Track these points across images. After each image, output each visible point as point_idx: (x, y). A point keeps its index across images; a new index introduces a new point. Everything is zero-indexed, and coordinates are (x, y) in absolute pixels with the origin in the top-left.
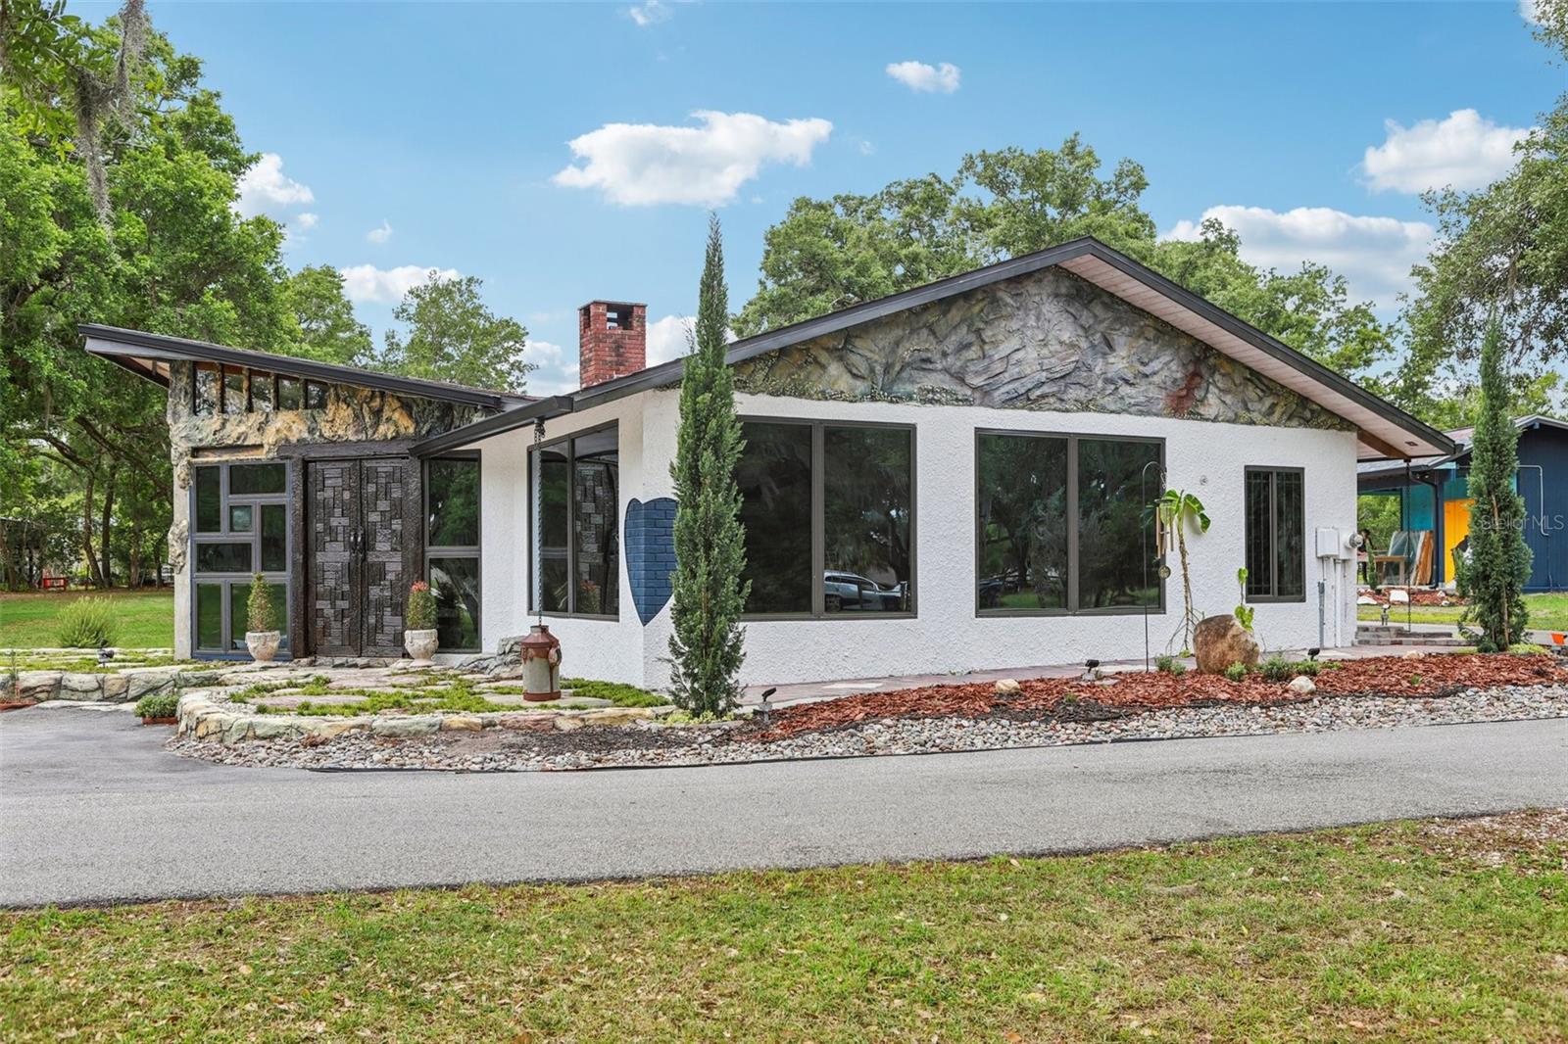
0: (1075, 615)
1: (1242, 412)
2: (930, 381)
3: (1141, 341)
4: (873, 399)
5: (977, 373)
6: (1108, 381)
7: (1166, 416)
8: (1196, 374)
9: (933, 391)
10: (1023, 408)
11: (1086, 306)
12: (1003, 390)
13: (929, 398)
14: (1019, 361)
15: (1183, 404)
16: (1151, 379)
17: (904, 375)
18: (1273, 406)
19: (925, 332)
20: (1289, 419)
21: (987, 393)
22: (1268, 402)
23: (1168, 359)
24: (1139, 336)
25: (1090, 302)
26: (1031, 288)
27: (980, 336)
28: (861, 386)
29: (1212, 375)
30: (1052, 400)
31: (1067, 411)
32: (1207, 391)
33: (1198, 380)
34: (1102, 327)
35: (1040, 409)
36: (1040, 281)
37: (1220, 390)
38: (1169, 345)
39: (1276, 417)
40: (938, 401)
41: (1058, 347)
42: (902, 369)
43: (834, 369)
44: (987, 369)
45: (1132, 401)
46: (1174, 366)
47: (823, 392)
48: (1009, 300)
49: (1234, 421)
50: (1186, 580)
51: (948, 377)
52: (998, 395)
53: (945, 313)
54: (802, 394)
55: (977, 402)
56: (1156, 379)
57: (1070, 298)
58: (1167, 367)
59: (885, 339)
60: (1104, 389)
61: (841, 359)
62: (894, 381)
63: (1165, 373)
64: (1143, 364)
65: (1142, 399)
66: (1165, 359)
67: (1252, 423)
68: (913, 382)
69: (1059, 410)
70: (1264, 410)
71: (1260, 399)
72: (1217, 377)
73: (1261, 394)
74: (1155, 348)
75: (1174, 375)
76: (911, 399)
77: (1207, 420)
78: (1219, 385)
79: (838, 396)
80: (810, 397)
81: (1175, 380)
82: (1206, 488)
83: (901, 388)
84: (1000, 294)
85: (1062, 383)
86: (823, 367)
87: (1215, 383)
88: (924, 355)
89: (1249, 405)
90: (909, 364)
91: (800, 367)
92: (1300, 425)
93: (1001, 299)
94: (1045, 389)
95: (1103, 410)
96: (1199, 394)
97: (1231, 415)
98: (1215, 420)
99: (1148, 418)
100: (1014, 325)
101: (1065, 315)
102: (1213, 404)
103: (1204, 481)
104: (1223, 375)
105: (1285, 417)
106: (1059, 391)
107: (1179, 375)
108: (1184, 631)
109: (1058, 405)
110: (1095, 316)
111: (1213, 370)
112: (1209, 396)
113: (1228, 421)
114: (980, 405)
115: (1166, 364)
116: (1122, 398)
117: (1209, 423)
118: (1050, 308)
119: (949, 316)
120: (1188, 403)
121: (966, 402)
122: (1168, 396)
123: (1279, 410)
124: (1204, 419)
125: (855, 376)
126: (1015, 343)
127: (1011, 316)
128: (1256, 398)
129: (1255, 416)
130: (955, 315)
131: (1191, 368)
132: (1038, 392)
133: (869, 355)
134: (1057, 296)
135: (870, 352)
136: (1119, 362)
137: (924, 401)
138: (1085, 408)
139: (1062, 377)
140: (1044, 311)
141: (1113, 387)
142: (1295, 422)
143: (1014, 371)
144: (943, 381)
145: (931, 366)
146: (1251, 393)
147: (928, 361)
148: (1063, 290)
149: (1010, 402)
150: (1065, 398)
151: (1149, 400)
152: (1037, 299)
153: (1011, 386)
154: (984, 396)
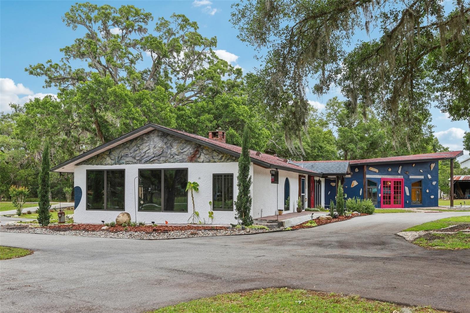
0: (162, 212)
1: (211, 159)
2: (127, 159)
3: (181, 144)
4: (116, 164)
5: (138, 156)
6: (171, 155)
7: (188, 162)
8: (197, 151)
9: (128, 161)
10: (149, 163)
11: (166, 138)
12: (144, 160)
13: (127, 163)
14: (148, 153)
15: (193, 159)
16: (184, 153)
17: (122, 158)
18: (222, 157)
19: (127, 149)
20: (228, 160)
21: (141, 161)
22: (220, 156)
23: (189, 148)
24: (180, 143)
25: (167, 136)
26: (152, 135)
27: (139, 148)
28: (113, 162)
29: (202, 151)
30: (156, 161)
31: (160, 163)
32: (200, 155)
33: (198, 152)
34: (170, 142)
35: (153, 163)
36: (154, 133)
37: (205, 154)
38: (189, 144)
39: (223, 160)
40: (129, 163)
41: (158, 148)
42: (121, 157)
43: (108, 159)
44: (140, 155)
45: (178, 159)
46: (190, 149)
47: (106, 164)
48: (146, 139)
49: (209, 162)
50: (194, 204)
51: (132, 158)
52: (143, 161)
53: (131, 144)
54: (102, 164)
55: (138, 163)
56: (185, 153)
57: (161, 136)
58: (189, 150)
59: (118, 151)
60: (170, 157)
61: (109, 156)
62: (120, 160)
63: (188, 151)
64: (181, 150)
65: (181, 159)
66: (188, 148)
67: (215, 162)
68: (124, 160)
69: (158, 163)
70: (219, 158)
71: (218, 155)
72: (204, 151)
73: (218, 154)
74: (185, 145)
75: (191, 152)
76: (123, 163)
77: (200, 162)
78: (204, 153)
79: (108, 164)
80: (103, 165)
81: (191, 153)
82: (200, 180)
83: (122, 161)
84: (144, 138)
85: (159, 157)
86: (106, 159)
87: (203, 152)
88: (126, 154)
89: (214, 157)
90: (123, 156)
91: (101, 159)
92: (231, 161)
93: (144, 139)
94: (155, 158)
95: (170, 162)
96: (198, 156)
97: (208, 160)
98: (203, 162)
99: (183, 163)
100: (147, 144)
101: (160, 140)
102: (202, 157)
103: (199, 178)
104: (206, 150)
105: (226, 160)
106: (158, 159)
107: (192, 151)
108: (193, 217)
109: (158, 162)
110: (168, 139)
111: (202, 149)
112: (201, 156)
113: (207, 162)
114: (139, 163)
115: (188, 149)
116: (175, 159)
117: (201, 163)
118: (156, 139)
119: (132, 144)
120: (194, 158)
121: (135, 163)
122: (189, 157)
123: (224, 158)
124: (199, 162)
125: (112, 160)
126: (147, 148)
127: (146, 143)
128: (216, 155)
129: (216, 160)
130: (134, 144)
131: (196, 149)
132: (152, 160)
133: (115, 155)
134: (158, 136)
135: (115, 154)
136: (174, 150)
137: (126, 164)
138: (165, 162)
139: (159, 155)
140: (155, 140)
141: (172, 156)
142: (230, 161)
143: (147, 155)
144: (130, 159)
145: (128, 156)
146: (215, 154)
147: (127, 155)
148: (160, 134)
149: (146, 162)
150: (160, 160)
151: (183, 159)
152: (153, 137)
153: (146, 159)
154: (140, 161)
